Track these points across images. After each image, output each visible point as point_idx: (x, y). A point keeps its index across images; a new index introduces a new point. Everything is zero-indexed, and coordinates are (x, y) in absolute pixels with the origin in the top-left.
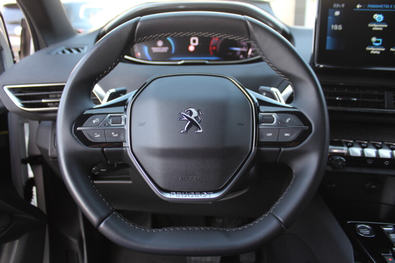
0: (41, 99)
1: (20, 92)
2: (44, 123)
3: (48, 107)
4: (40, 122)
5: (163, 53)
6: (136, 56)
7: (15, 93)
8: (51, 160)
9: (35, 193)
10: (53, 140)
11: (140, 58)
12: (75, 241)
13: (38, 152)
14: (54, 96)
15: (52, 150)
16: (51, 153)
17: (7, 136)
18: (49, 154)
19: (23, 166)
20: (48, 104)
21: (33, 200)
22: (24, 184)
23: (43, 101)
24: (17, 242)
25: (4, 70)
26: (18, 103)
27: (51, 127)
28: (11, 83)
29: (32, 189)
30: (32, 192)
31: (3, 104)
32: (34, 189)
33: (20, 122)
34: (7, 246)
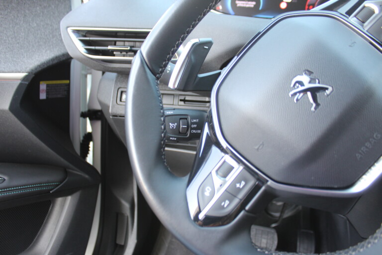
0: (107, 46)
1: (85, 36)
2: (107, 74)
3: (114, 55)
4: (103, 73)
5: (249, 8)
6: (217, 9)
7: (80, 37)
8: (111, 117)
9: (91, 149)
10: (116, 95)
11: (221, 11)
12: (126, 206)
13: (98, 107)
14: (122, 43)
15: (113, 106)
16: (112, 110)
17: (69, 85)
18: (110, 111)
19: (81, 119)
20: (115, 53)
21: (88, 155)
22: (82, 138)
23: (110, 48)
24: (69, 198)
25: (70, 9)
26: (81, 49)
27: (115, 80)
28: (76, 25)
29: (89, 144)
30: (89, 147)
31: (66, 50)
32: (91, 144)
33: (84, 72)
34: (59, 200)
